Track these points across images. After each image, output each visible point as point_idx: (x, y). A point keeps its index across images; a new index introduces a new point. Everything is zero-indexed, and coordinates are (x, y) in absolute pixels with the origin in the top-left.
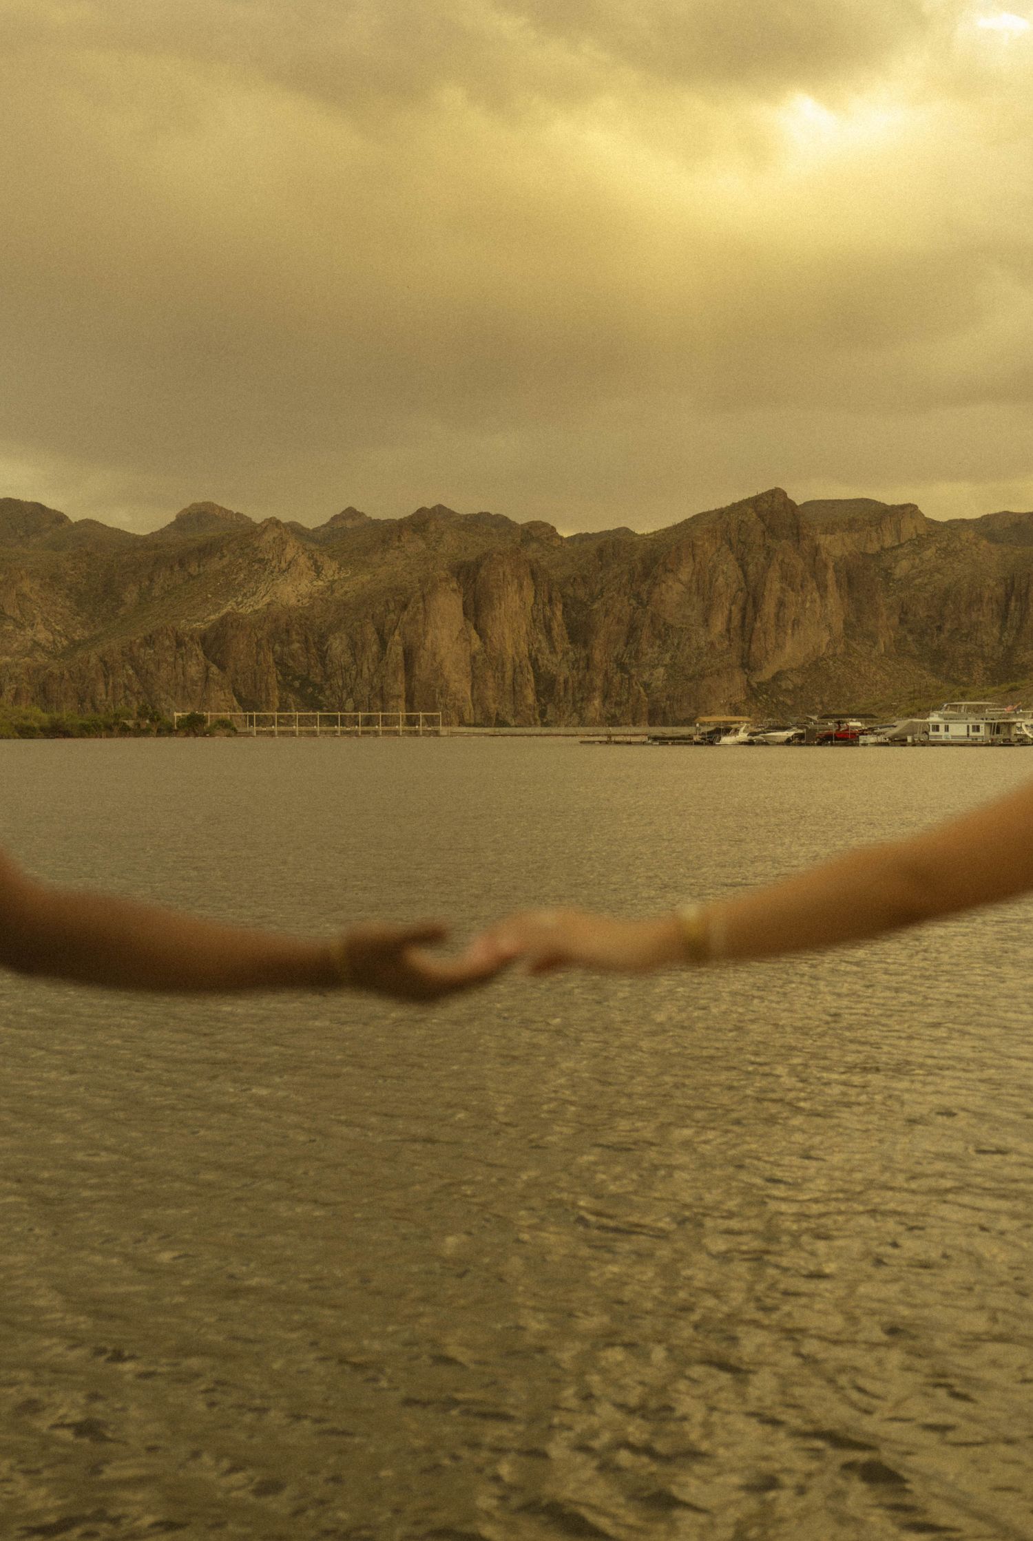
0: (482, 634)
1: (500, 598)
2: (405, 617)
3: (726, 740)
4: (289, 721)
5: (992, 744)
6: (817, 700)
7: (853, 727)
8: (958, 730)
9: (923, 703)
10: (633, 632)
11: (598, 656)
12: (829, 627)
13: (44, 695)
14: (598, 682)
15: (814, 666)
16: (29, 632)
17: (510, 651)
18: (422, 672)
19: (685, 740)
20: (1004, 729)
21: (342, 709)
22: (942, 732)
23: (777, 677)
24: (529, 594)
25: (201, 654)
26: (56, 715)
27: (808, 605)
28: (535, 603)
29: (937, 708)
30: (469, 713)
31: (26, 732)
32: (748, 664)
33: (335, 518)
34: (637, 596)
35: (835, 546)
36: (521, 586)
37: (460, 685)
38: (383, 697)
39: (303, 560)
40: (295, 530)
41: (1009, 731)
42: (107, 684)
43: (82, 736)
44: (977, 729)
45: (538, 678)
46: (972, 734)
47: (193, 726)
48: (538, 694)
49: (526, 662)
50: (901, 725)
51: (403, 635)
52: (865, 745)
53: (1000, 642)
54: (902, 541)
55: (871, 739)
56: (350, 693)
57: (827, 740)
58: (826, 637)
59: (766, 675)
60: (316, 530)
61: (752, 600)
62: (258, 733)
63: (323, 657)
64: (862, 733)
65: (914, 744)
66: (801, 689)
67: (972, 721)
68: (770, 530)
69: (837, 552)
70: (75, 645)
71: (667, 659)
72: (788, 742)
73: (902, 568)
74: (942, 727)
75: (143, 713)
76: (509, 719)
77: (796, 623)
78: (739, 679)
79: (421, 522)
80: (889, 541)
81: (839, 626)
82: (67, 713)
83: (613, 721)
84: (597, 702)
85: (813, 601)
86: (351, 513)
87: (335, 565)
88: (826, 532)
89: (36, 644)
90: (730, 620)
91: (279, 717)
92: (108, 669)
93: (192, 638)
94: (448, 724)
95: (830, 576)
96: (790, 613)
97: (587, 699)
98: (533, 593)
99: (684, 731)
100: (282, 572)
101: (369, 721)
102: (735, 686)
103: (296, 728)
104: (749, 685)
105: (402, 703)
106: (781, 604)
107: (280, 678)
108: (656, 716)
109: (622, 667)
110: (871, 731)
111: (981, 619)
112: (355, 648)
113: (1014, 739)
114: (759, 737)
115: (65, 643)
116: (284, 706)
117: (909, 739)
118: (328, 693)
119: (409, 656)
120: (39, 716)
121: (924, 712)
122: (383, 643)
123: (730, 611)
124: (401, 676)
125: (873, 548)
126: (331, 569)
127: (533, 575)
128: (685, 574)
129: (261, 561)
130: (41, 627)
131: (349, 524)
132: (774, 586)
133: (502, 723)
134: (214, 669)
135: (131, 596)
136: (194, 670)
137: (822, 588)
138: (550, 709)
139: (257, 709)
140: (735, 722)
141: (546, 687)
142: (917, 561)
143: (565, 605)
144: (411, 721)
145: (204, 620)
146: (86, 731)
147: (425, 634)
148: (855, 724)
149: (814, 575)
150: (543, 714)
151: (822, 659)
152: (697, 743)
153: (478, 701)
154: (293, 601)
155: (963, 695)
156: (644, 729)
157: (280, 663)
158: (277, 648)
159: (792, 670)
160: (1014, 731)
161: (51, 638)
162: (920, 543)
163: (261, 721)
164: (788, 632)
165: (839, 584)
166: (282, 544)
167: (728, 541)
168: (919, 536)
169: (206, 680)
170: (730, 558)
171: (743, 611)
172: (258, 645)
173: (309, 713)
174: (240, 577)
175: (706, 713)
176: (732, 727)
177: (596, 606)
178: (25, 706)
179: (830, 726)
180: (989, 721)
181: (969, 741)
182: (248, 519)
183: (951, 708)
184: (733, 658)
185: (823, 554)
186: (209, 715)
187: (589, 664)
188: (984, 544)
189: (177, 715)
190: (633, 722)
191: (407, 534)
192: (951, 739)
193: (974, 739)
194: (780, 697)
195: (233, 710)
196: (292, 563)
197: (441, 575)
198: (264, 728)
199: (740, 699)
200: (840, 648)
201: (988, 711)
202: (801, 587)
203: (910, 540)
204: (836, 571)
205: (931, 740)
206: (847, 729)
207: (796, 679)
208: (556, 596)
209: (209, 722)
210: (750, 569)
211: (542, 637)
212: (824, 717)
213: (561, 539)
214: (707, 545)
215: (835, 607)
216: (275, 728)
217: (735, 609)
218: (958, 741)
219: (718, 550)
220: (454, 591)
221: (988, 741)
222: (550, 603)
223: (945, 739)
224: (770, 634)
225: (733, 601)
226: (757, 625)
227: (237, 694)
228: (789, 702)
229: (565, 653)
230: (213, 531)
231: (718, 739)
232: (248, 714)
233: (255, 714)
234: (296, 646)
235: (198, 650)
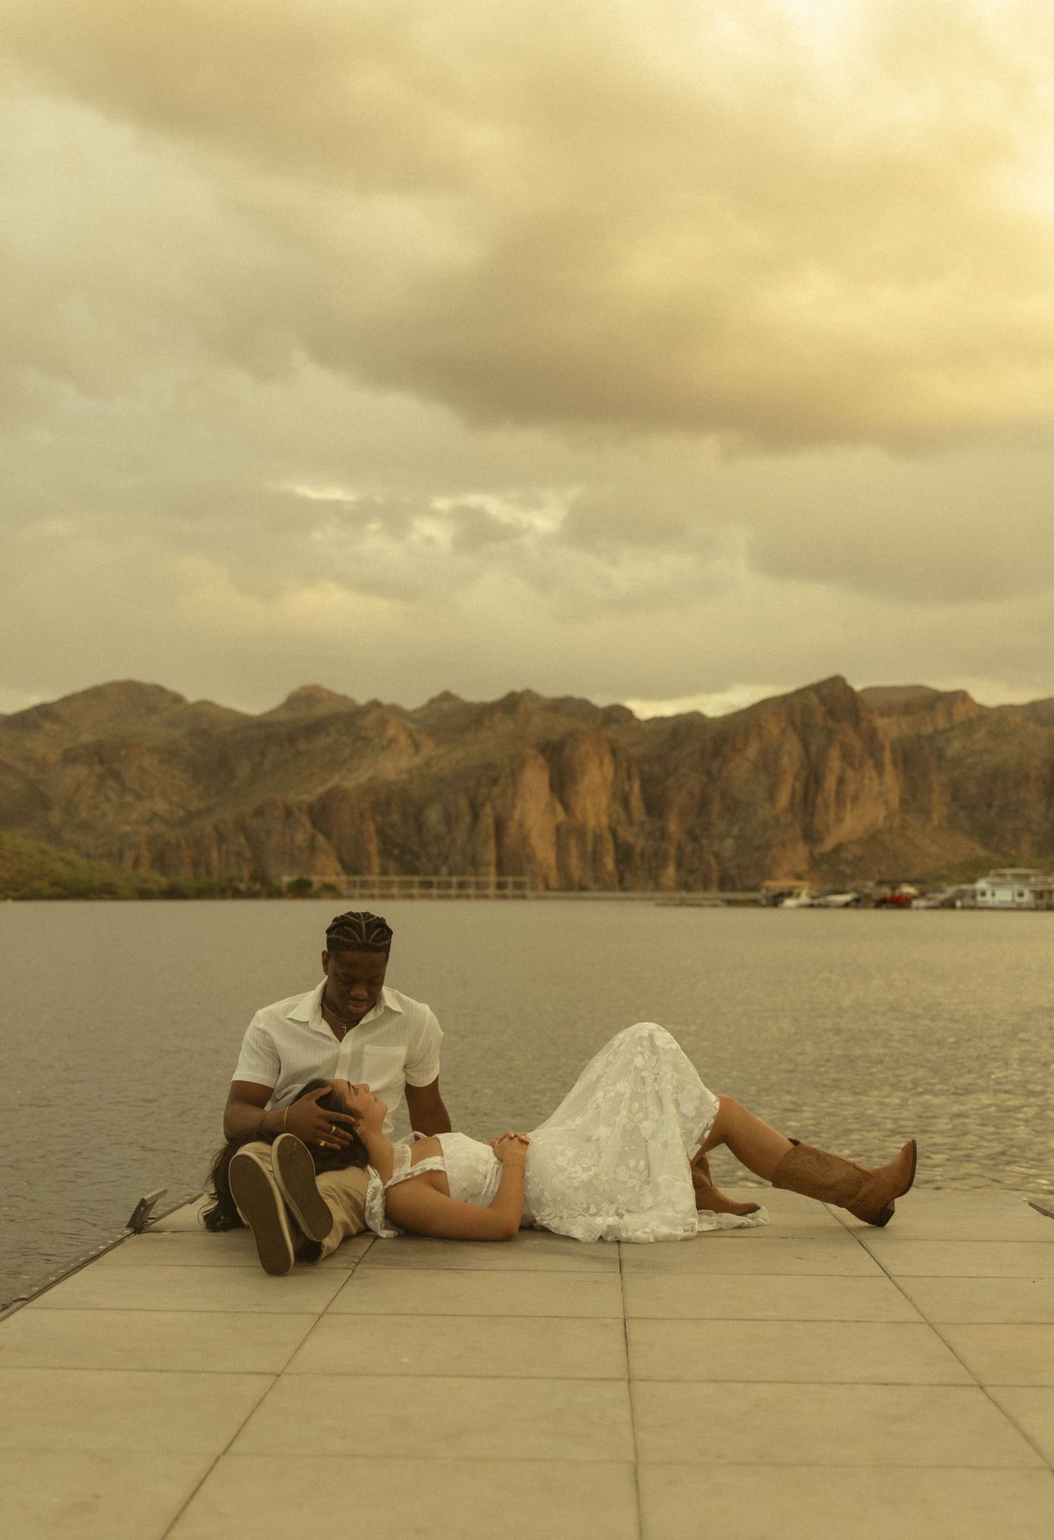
0: (567, 807)
1: (583, 774)
2: (497, 790)
3: (789, 903)
4: (389, 884)
5: (1037, 909)
6: (875, 868)
7: (909, 894)
8: (1005, 895)
9: (974, 870)
10: (703, 806)
11: (673, 826)
12: (886, 803)
13: (161, 862)
14: (672, 851)
15: (873, 838)
16: (148, 804)
17: (592, 822)
18: (510, 841)
19: (755, 903)
20: (1046, 896)
21: (436, 873)
22: (989, 897)
23: (839, 848)
24: (609, 770)
25: (308, 824)
26: (174, 881)
27: (866, 782)
28: (615, 779)
29: (985, 875)
30: (553, 877)
31: (145, 894)
32: (811, 836)
33: (432, 702)
34: (708, 773)
35: (890, 729)
36: (601, 763)
37: (544, 851)
38: (475, 863)
39: (403, 739)
40: (395, 709)
41: (1051, 897)
42: (220, 850)
43: (197, 898)
44: (1021, 895)
45: (617, 846)
46: (1018, 899)
47: (302, 890)
48: (618, 862)
49: (607, 834)
50: (950, 891)
51: (494, 807)
52: (917, 908)
54: (954, 723)
55: (924, 903)
56: (446, 860)
57: (881, 903)
58: (882, 813)
59: (829, 844)
60: (416, 711)
61: (813, 777)
62: (362, 896)
63: (420, 827)
64: (915, 897)
65: (963, 908)
66: (860, 858)
67: (1017, 887)
68: (832, 713)
69: (894, 734)
70: (191, 815)
71: (735, 830)
72: (847, 905)
73: (954, 748)
74: (989, 894)
75: (253, 878)
76: (590, 884)
77: (855, 799)
78: (802, 850)
79: (512, 704)
80: (942, 723)
81: (895, 800)
82: (184, 876)
83: (686, 887)
84: (671, 870)
85: (871, 779)
86: (446, 696)
87: (432, 744)
88: (881, 716)
89: (155, 815)
90: (792, 795)
91: (380, 881)
92: (221, 838)
93: (300, 809)
94: (534, 888)
95: (887, 756)
96: (851, 788)
97: (663, 866)
98: (612, 772)
99: (751, 895)
100: (384, 748)
101: (461, 885)
102: (798, 855)
103: (395, 891)
104: (812, 856)
105: (492, 870)
106: (841, 781)
107: (381, 846)
108: (725, 883)
109: (694, 838)
110: (922, 895)
111: (1028, 796)
112: (449, 819)
114: (821, 900)
115: (181, 813)
116: (384, 872)
117: (958, 904)
118: (424, 859)
119: (500, 828)
120: (159, 880)
121: (973, 881)
122: (476, 815)
123: (793, 788)
124: (492, 844)
125: (927, 729)
126: (428, 748)
127: (614, 753)
128: (752, 751)
129: (363, 739)
130: (159, 798)
131: (445, 706)
132: (835, 763)
133: (583, 888)
134: (321, 839)
135: (244, 770)
136: (301, 838)
137: (880, 768)
138: (628, 876)
139: (362, 875)
140: (795, 887)
141: (624, 855)
142: (968, 742)
143: (642, 781)
144: (501, 886)
145: (312, 793)
146: (201, 894)
147: (514, 806)
148: (908, 890)
149: (871, 754)
150: (621, 880)
151: (879, 831)
152: (763, 906)
153: (562, 867)
154: (392, 776)
155: (1012, 866)
156: (715, 894)
157: (381, 832)
158: (379, 818)
159: (851, 842)
161: (167, 807)
162: (969, 727)
163: (364, 885)
164: (849, 806)
165: (895, 762)
166: (383, 724)
167: (793, 724)
168: (970, 720)
169: (312, 847)
170: (795, 739)
171: (806, 787)
172: (362, 815)
173: (408, 878)
174: (347, 752)
175: (771, 878)
176: (796, 891)
177: (671, 781)
178: (144, 871)
179: (886, 891)
180: (1033, 888)
181: (1014, 905)
182: (352, 701)
183: (1001, 875)
184: (798, 831)
185: (880, 735)
186: (315, 879)
187: (664, 835)
188: (1031, 726)
189: (286, 879)
190: (706, 888)
191: (498, 716)
192: (997, 904)
193: (1020, 904)
194: (842, 868)
195: (337, 874)
196: (393, 740)
197: (531, 752)
198: (366, 892)
199: (803, 867)
200: (897, 822)
201: (1033, 879)
202: (861, 765)
203: (962, 723)
204: (893, 751)
205: (980, 905)
206: (901, 893)
207: (856, 851)
208: (634, 771)
209: (316, 886)
210: (813, 748)
211: (620, 810)
212: (881, 883)
213: (639, 721)
214: (773, 728)
215: (891, 783)
216: (376, 891)
217: (798, 785)
218: (1004, 905)
219: (783, 731)
220: (541, 767)
221: (1033, 905)
222: (629, 777)
223: (990, 904)
224: (833, 808)
225: (796, 778)
226: (820, 800)
227: (341, 860)
228: (848, 871)
229: (642, 825)
230: (321, 711)
231: (782, 902)
232: (351, 878)
233: (357, 878)
234: (395, 817)
235: (305, 820)
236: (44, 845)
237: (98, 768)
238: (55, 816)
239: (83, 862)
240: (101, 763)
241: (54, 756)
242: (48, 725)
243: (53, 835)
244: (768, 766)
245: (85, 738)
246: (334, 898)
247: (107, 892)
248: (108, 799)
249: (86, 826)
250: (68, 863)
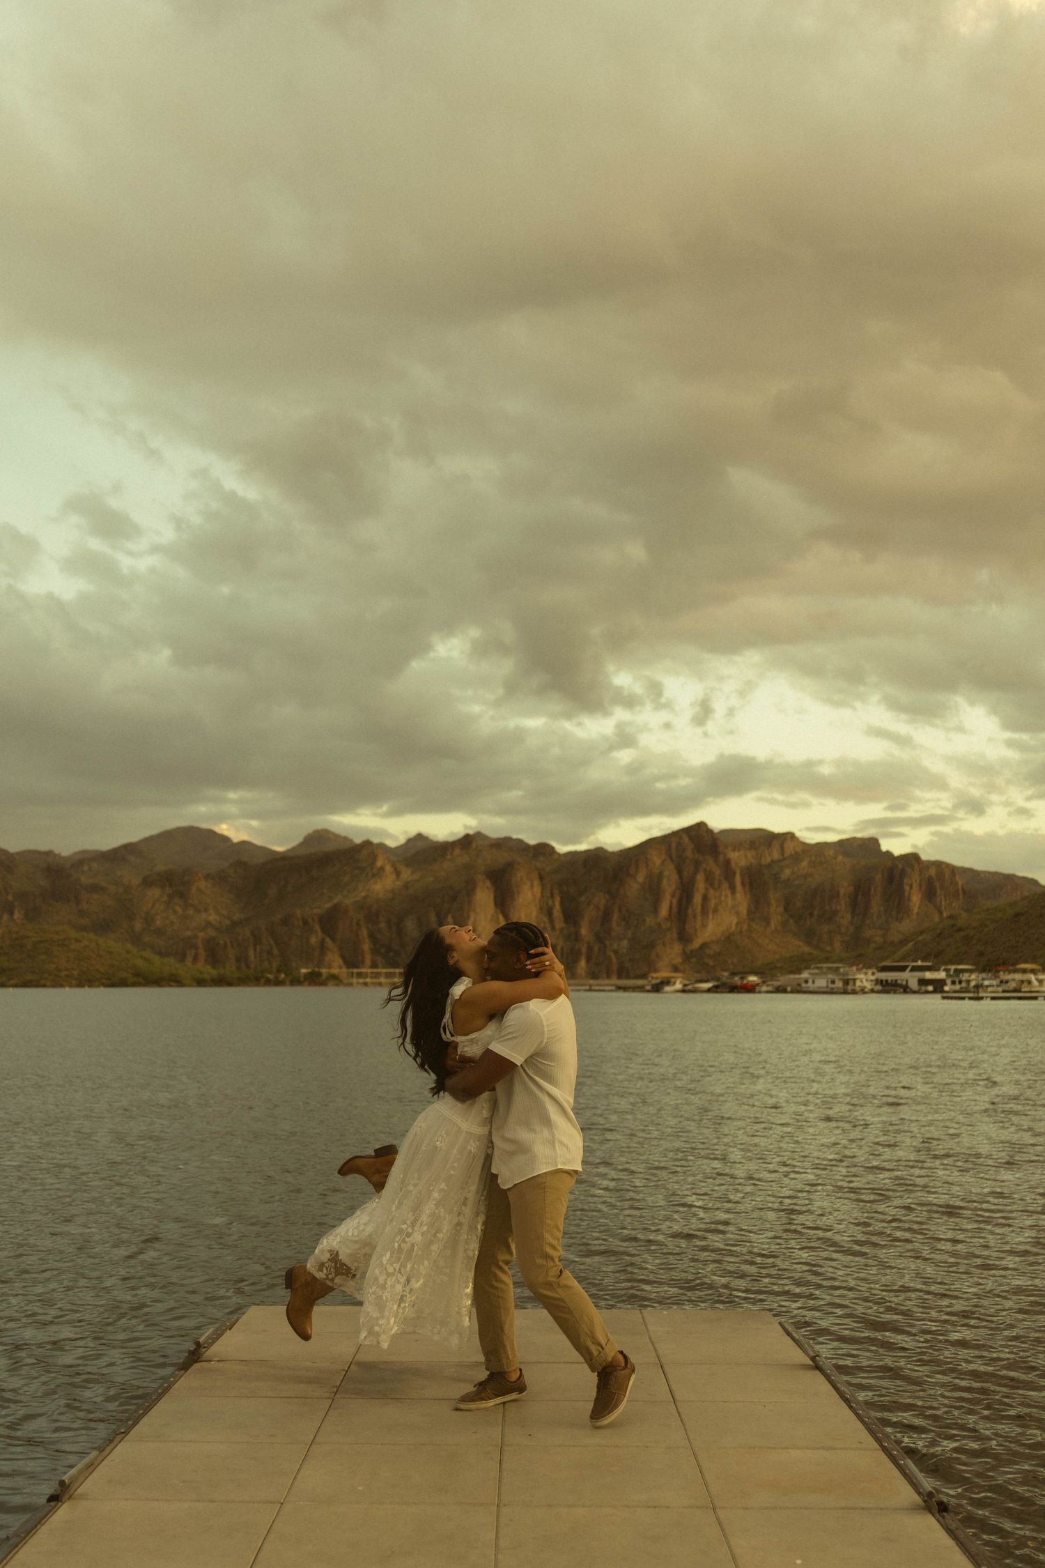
1: (519, 893)
3: (667, 989)
4: (377, 975)
5: (845, 992)
6: (730, 961)
7: (753, 981)
8: (821, 983)
9: (799, 963)
10: (606, 916)
11: (584, 931)
12: (737, 913)
13: (214, 957)
14: (584, 950)
15: (728, 939)
16: (204, 915)
19: (641, 989)
20: (851, 983)
22: (811, 984)
23: (704, 946)
24: (537, 889)
25: (319, 930)
26: (222, 971)
27: (723, 898)
28: (542, 896)
29: (808, 968)
31: (201, 983)
32: (684, 938)
33: (409, 841)
34: (610, 892)
35: (740, 859)
36: (532, 886)
39: (388, 868)
40: (382, 846)
41: (854, 984)
42: (255, 950)
43: (239, 985)
46: (831, 986)
47: (314, 979)
50: (782, 980)
52: (760, 992)
53: (851, 923)
54: (786, 855)
55: (764, 988)
57: (733, 989)
58: (735, 920)
59: (696, 944)
60: (397, 848)
61: (686, 892)
62: (358, 983)
65: (792, 992)
66: (719, 954)
67: (830, 976)
68: (698, 849)
69: (743, 863)
70: (235, 924)
71: (629, 934)
72: (709, 991)
73: (786, 873)
74: (810, 981)
75: (279, 971)
77: (715, 911)
78: (677, 948)
79: (467, 842)
80: (776, 855)
81: (744, 911)
82: (230, 969)
83: (594, 976)
84: (583, 963)
86: (420, 837)
87: (409, 871)
88: (734, 850)
89: (208, 924)
90: (671, 907)
91: (372, 973)
92: (256, 940)
93: (313, 919)
95: (738, 879)
96: (713, 903)
97: (576, 961)
98: (539, 891)
99: (640, 982)
100: (374, 875)
102: (672, 952)
103: (382, 980)
104: (684, 952)
106: (705, 898)
107: (372, 946)
108: (622, 973)
109: (600, 939)
110: (764, 982)
111: (839, 908)
113: (858, 989)
114: (691, 987)
115: (228, 922)
116: (374, 965)
117: (789, 989)
120: (212, 972)
121: (799, 971)
123: (671, 903)
125: (767, 860)
126: (407, 874)
127: (541, 878)
128: (641, 876)
129: (359, 868)
130: (212, 912)
131: (419, 844)
132: (701, 885)
134: (328, 940)
135: (273, 891)
136: (313, 940)
137: (732, 888)
139: (358, 967)
140: (672, 977)
142: (796, 869)
143: (561, 898)
145: (322, 907)
146: (243, 981)
147: (468, 917)
148: (753, 979)
149: (727, 878)
151: (733, 934)
152: (648, 991)
154: (381, 896)
155: (827, 960)
156: (615, 981)
157: (372, 936)
158: (370, 926)
159: (713, 942)
160: (858, 983)
161: (218, 918)
162: (796, 858)
163: (360, 975)
164: (711, 916)
165: (743, 884)
166: (374, 858)
167: (671, 857)
168: (796, 853)
169: (323, 948)
170: (672, 867)
171: (680, 901)
172: (358, 924)
173: (392, 970)
174: (347, 878)
175: (656, 971)
176: (673, 980)
177: (582, 899)
178: (200, 965)
179: (737, 980)
180: (841, 977)
181: (828, 990)
182: (351, 841)
183: (818, 968)
184: (675, 935)
185: (733, 865)
186: (324, 971)
187: (577, 937)
188: (840, 858)
189: (304, 971)
190: (608, 977)
191: (457, 851)
192: (817, 990)
193: (832, 989)
194: (706, 960)
195: (340, 968)
196: (382, 869)
197: (480, 877)
198: (361, 981)
199: (678, 960)
200: (745, 927)
201: (842, 970)
202: (719, 886)
203: (791, 855)
204: (742, 876)
205: (804, 989)
206: (749, 981)
207: (716, 948)
208: (556, 891)
209: (324, 976)
210: (685, 874)
211: (546, 919)
212: (733, 974)
213: (559, 854)
214: (656, 859)
215: (742, 900)
216: (368, 980)
217: (675, 901)
218: (822, 990)
219: (663, 862)
220: (487, 888)
221: (842, 991)
222: (552, 896)
223: (811, 989)
224: (699, 918)
225: (673, 896)
226: (690, 911)
227: (343, 957)
228: (711, 963)
229: (562, 930)
230: (329, 847)
231: (663, 989)
232: (351, 970)
233: (355, 970)
234: (382, 925)
235: (317, 927)
236: (129, 946)
237: (168, 890)
238: (138, 926)
239: (156, 959)
240: (171, 886)
241: (136, 881)
242: (132, 859)
243: (136, 939)
244: (653, 889)
245: (160, 868)
246: (337, 985)
247: (175, 981)
248: (175, 912)
249: (159, 932)
250: (146, 959)
